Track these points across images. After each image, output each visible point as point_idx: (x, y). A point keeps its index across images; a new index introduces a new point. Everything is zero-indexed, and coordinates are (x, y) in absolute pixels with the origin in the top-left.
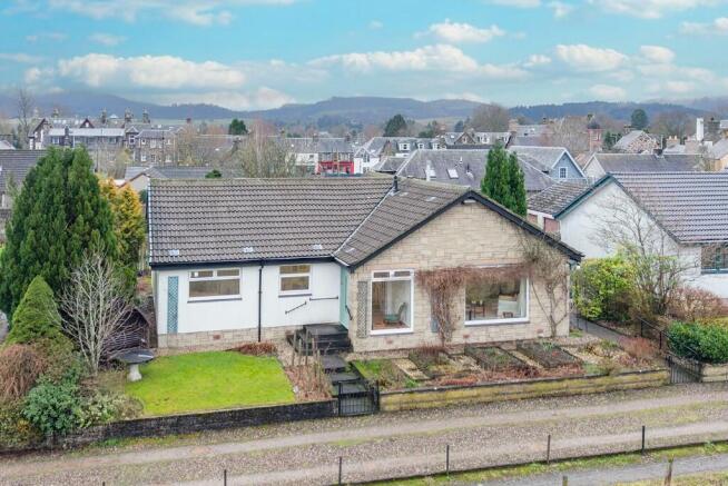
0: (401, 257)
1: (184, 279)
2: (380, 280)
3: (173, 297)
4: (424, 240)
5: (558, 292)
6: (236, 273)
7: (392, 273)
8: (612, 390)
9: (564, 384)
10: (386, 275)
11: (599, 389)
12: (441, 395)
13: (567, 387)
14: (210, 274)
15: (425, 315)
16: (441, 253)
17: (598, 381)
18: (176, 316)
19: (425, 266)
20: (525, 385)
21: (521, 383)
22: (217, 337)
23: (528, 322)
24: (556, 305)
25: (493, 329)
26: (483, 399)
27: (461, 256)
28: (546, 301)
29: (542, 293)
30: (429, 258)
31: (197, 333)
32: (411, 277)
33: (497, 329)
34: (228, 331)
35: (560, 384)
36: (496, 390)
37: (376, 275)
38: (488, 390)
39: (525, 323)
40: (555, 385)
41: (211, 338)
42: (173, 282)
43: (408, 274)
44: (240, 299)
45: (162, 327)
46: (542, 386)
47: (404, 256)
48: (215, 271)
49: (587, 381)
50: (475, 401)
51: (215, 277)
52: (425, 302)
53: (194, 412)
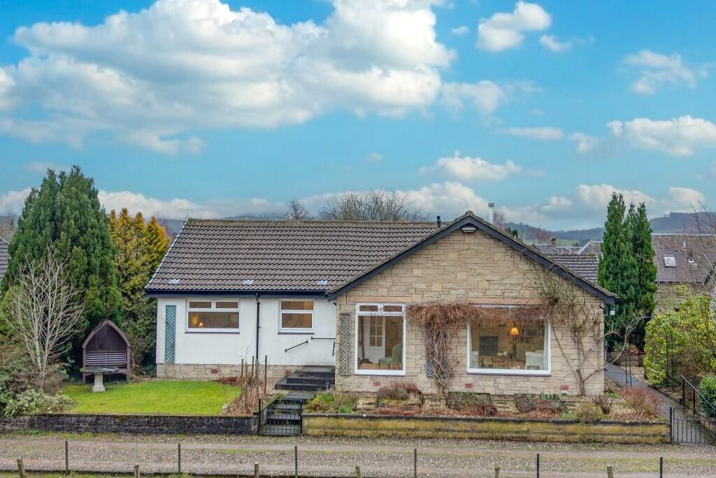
0: (389, 289)
1: (182, 308)
2: (367, 313)
3: (170, 326)
4: (417, 272)
5: (587, 342)
6: (235, 305)
7: (380, 306)
8: (589, 441)
9: (525, 427)
10: (374, 309)
11: (571, 438)
12: (372, 423)
13: (527, 432)
14: (209, 305)
15: (418, 357)
16: (437, 287)
17: (571, 428)
18: (173, 346)
19: (418, 300)
20: (474, 424)
21: (468, 420)
22: (214, 371)
23: (550, 376)
24: (585, 358)
25: (502, 380)
26: (423, 433)
27: (462, 292)
28: (572, 352)
29: (567, 341)
30: (423, 292)
31: (194, 365)
32: (403, 313)
33: (509, 381)
34: (225, 366)
35: (519, 426)
36: (438, 424)
37: (363, 308)
38: (428, 424)
39: (544, 376)
40: (511, 426)
41: (209, 371)
42: (171, 310)
43: (399, 309)
44: (238, 333)
45: (160, 357)
46: (494, 426)
47: (393, 288)
48: (214, 302)
49: (554, 426)
50: (412, 434)
51: (214, 309)
52: (418, 342)
53: (113, 414)
